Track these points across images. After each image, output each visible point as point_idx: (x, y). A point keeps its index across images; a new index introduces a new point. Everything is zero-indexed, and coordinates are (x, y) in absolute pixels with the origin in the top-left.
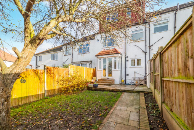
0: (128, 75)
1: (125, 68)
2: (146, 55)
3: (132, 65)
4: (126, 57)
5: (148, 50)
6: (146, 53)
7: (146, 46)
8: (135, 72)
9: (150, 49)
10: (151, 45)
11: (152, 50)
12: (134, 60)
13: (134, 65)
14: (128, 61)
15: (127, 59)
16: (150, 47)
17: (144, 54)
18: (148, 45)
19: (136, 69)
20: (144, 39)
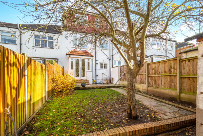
0: (97, 76)
1: (96, 70)
2: (110, 61)
3: (100, 68)
4: (96, 61)
5: (111, 58)
6: (110, 59)
7: (110, 54)
8: (103, 74)
9: (112, 57)
10: (113, 54)
11: (114, 58)
12: (102, 64)
13: (102, 68)
14: (97, 64)
15: (97, 62)
16: (112, 56)
17: (109, 60)
18: (111, 55)
19: (104, 71)
20: (109, 49)
